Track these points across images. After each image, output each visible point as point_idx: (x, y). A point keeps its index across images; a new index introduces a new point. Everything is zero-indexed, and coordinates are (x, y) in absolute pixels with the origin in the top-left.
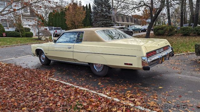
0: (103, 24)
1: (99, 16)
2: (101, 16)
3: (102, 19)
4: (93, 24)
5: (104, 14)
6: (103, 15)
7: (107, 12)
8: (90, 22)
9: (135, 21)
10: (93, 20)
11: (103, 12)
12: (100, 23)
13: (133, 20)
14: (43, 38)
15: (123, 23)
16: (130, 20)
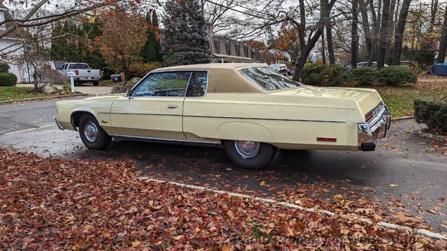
0: (186, 59)
1: (178, 39)
2: (181, 39)
3: (184, 46)
4: (164, 56)
5: (190, 36)
6: (186, 37)
7: (196, 31)
8: (157, 53)
9: (253, 53)
10: (163, 48)
11: (186, 31)
12: (181, 54)
13: (249, 51)
14: (49, 89)
15: (229, 56)
16: (242, 50)
